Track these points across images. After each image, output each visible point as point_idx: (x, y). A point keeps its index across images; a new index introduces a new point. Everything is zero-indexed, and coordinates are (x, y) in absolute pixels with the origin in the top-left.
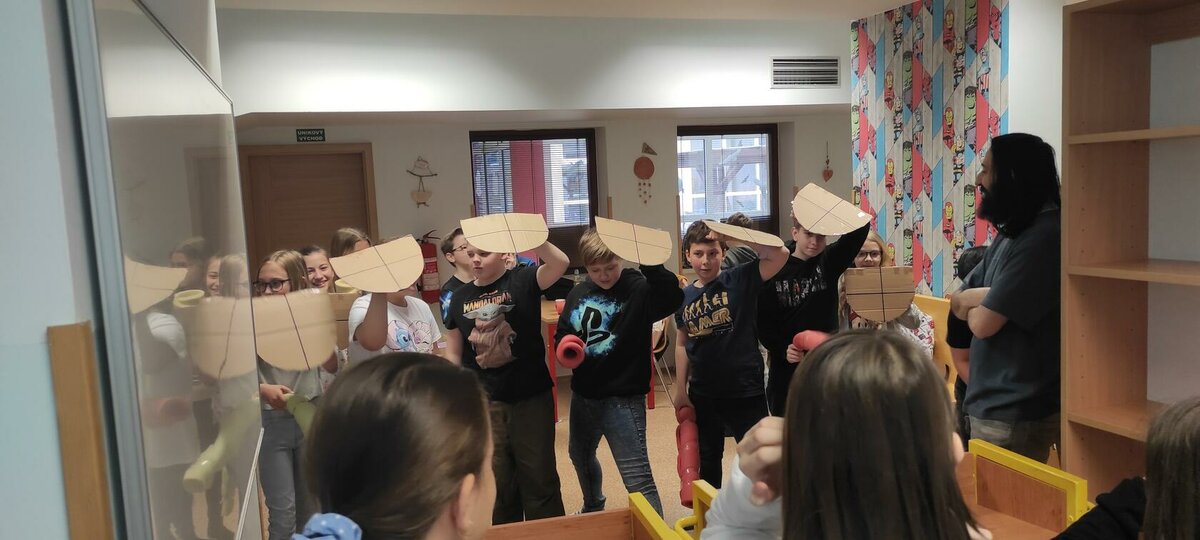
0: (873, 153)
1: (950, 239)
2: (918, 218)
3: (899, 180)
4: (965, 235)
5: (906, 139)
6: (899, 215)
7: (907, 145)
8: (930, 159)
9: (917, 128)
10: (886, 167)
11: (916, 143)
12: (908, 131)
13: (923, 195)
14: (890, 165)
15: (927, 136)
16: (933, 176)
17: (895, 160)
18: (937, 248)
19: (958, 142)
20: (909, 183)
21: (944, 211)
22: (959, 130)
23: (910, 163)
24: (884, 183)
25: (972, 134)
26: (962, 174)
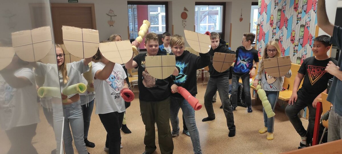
0: (266, 13)
1: (293, 43)
2: (281, 35)
3: (275, 22)
4: (299, 42)
5: (279, 8)
6: (274, 34)
7: (279, 10)
8: (288, 15)
9: (284, 4)
10: (271, 18)
11: (283, 10)
12: (280, 5)
13: (284, 28)
14: (272, 17)
15: (287, 7)
16: (289, 21)
17: (274, 15)
18: (288, 46)
19: (300, 10)
20: (279, 23)
21: (292, 33)
22: (300, 5)
23: (280, 17)
24: (269, 23)
25: (305, 7)
26: (300, 21)
